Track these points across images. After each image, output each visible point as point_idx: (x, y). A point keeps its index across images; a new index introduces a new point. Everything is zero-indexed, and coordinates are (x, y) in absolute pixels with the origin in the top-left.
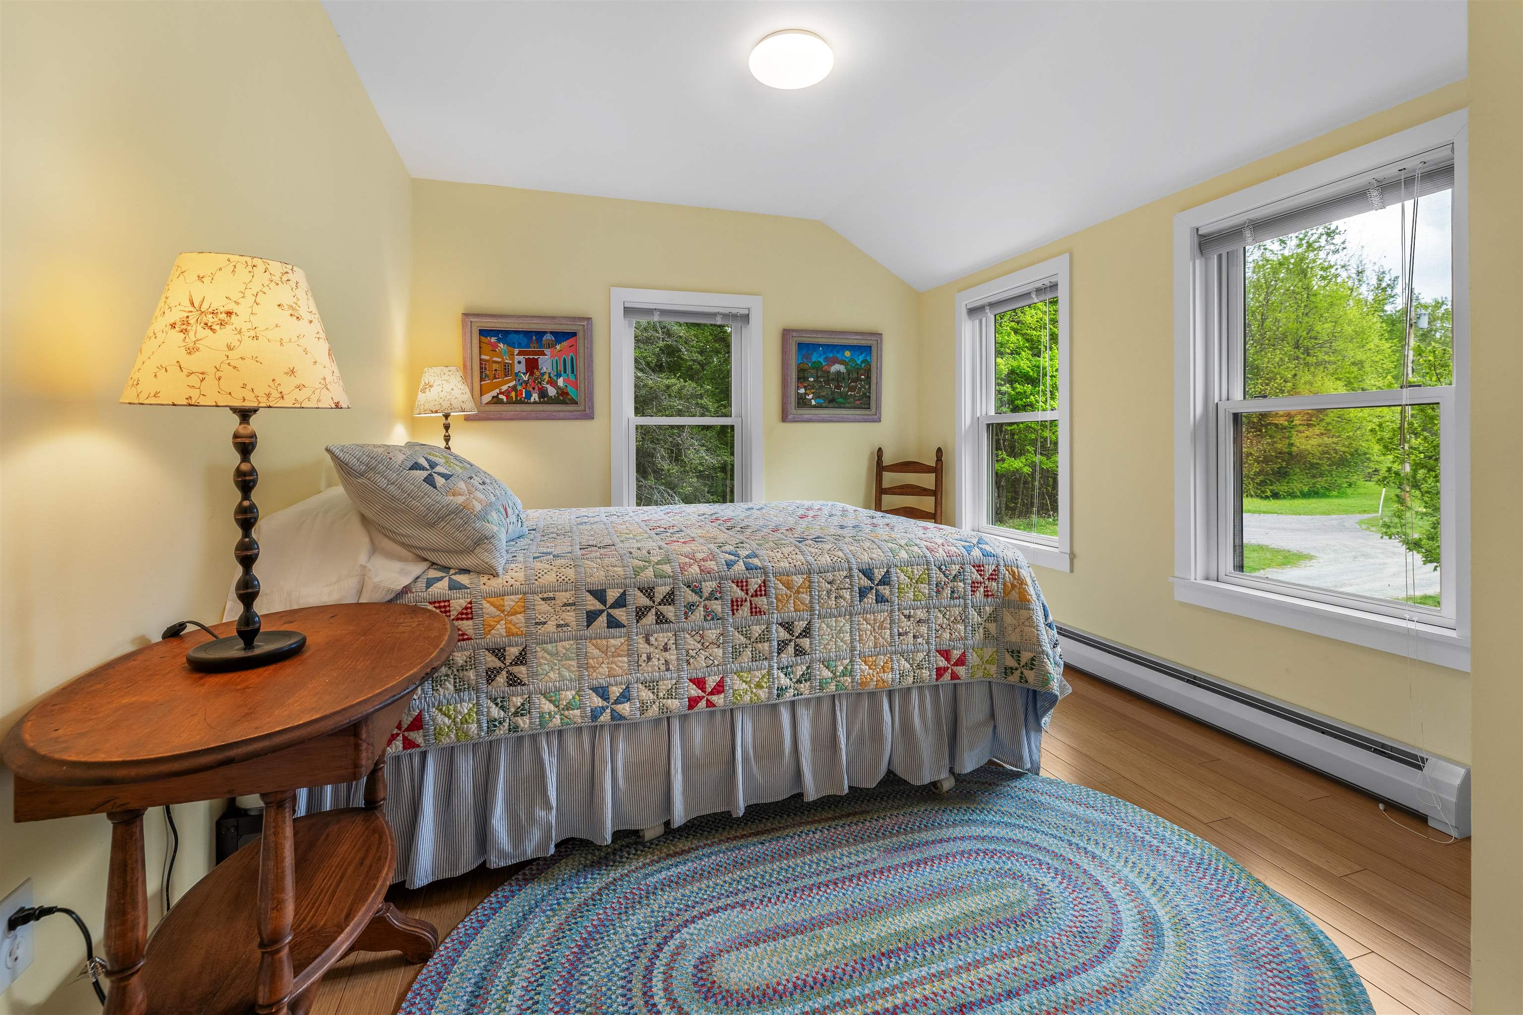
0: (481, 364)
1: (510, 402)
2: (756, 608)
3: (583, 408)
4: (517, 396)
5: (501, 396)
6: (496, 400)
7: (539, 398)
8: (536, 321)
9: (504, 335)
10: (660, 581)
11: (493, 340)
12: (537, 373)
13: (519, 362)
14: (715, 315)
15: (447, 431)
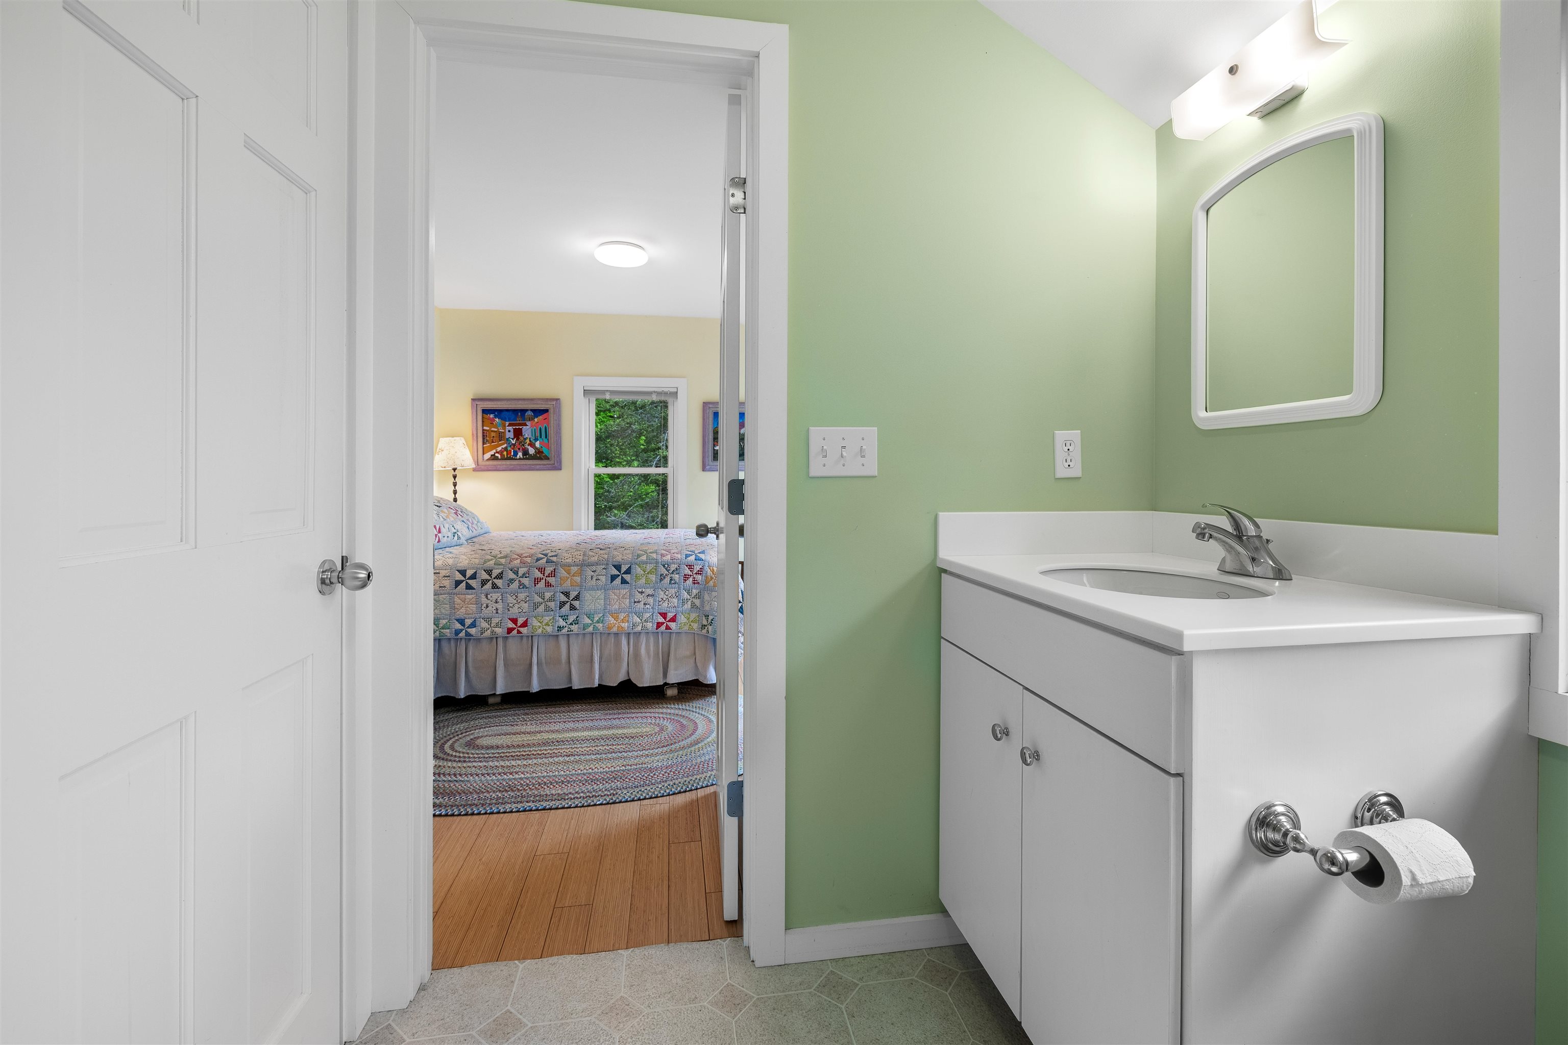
0: (483, 433)
1: (503, 459)
2: (548, 583)
3: (553, 462)
4: (507, 454)
5: (497, 455)
6: (493, 458)
7: (523, 455)
8: (520, 402)
9: (499, 413)
10: (496, 567)
11: (492, 416)
12: (522, 438)
13: (509, 431)
14: (650, 393)
15: (455, 480)
